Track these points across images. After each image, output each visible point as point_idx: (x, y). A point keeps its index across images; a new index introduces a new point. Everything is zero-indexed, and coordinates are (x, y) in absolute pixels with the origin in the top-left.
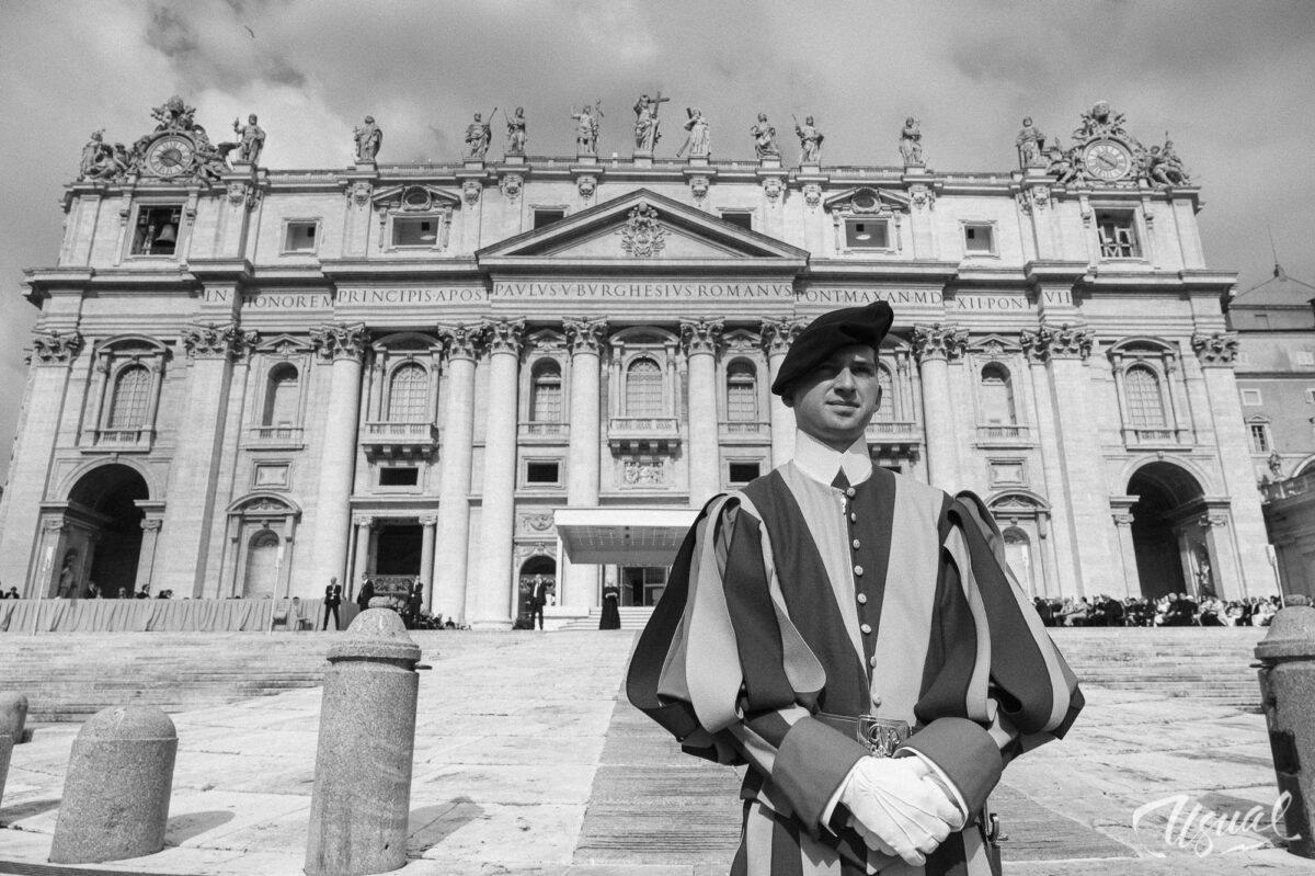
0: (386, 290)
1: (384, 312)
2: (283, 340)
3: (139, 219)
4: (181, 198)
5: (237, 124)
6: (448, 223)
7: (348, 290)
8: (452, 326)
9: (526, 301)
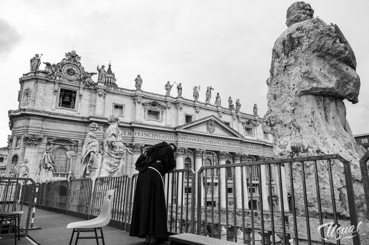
0: (148, 133)
1: (148, 140)
5: (98, 68)
6: (163, 114)
7: (137, 132)
9: (186, 142)
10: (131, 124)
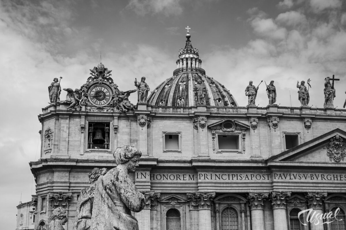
0: (221, 174)
1: (222, 185)
2: (173, 197)
3: (89, 129)
4: (109, 119)
5: (136, 82)
6: (244, 139)
7: (203, 173)
8: (255, 193)
9: (289, 183)
10: (191, 162)
